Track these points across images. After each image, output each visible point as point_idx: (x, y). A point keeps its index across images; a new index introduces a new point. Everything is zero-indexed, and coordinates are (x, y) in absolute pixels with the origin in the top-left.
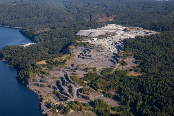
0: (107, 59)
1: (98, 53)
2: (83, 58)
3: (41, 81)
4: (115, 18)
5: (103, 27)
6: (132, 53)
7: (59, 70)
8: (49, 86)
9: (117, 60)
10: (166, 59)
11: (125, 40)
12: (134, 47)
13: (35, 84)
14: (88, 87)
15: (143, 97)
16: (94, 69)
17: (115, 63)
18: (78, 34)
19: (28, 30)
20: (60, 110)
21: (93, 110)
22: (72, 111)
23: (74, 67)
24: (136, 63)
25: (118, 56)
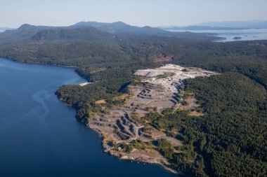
0: (168, 99)
1: (158, 93)
2: (143, 98)
3: (101, 120)
4: (173, 58)
5: (161, 67)
6: (192, 93)
7: (119, 109)
8: (110, 125)
9: (178, 100)
10: (228, 99)
11: (185, 80)
12: (195, 87)
13: (95, 123)
14: (149, 126)
15: (207, 136)
16: (155, 109)
17: (175, 103)
18: (135, 74)
19: (84, 69)
20: (122, 148)
21: (156, 149)
22: (135, 150)
23: (134, 107)
24: (197, 103)
25: (179, 97)
